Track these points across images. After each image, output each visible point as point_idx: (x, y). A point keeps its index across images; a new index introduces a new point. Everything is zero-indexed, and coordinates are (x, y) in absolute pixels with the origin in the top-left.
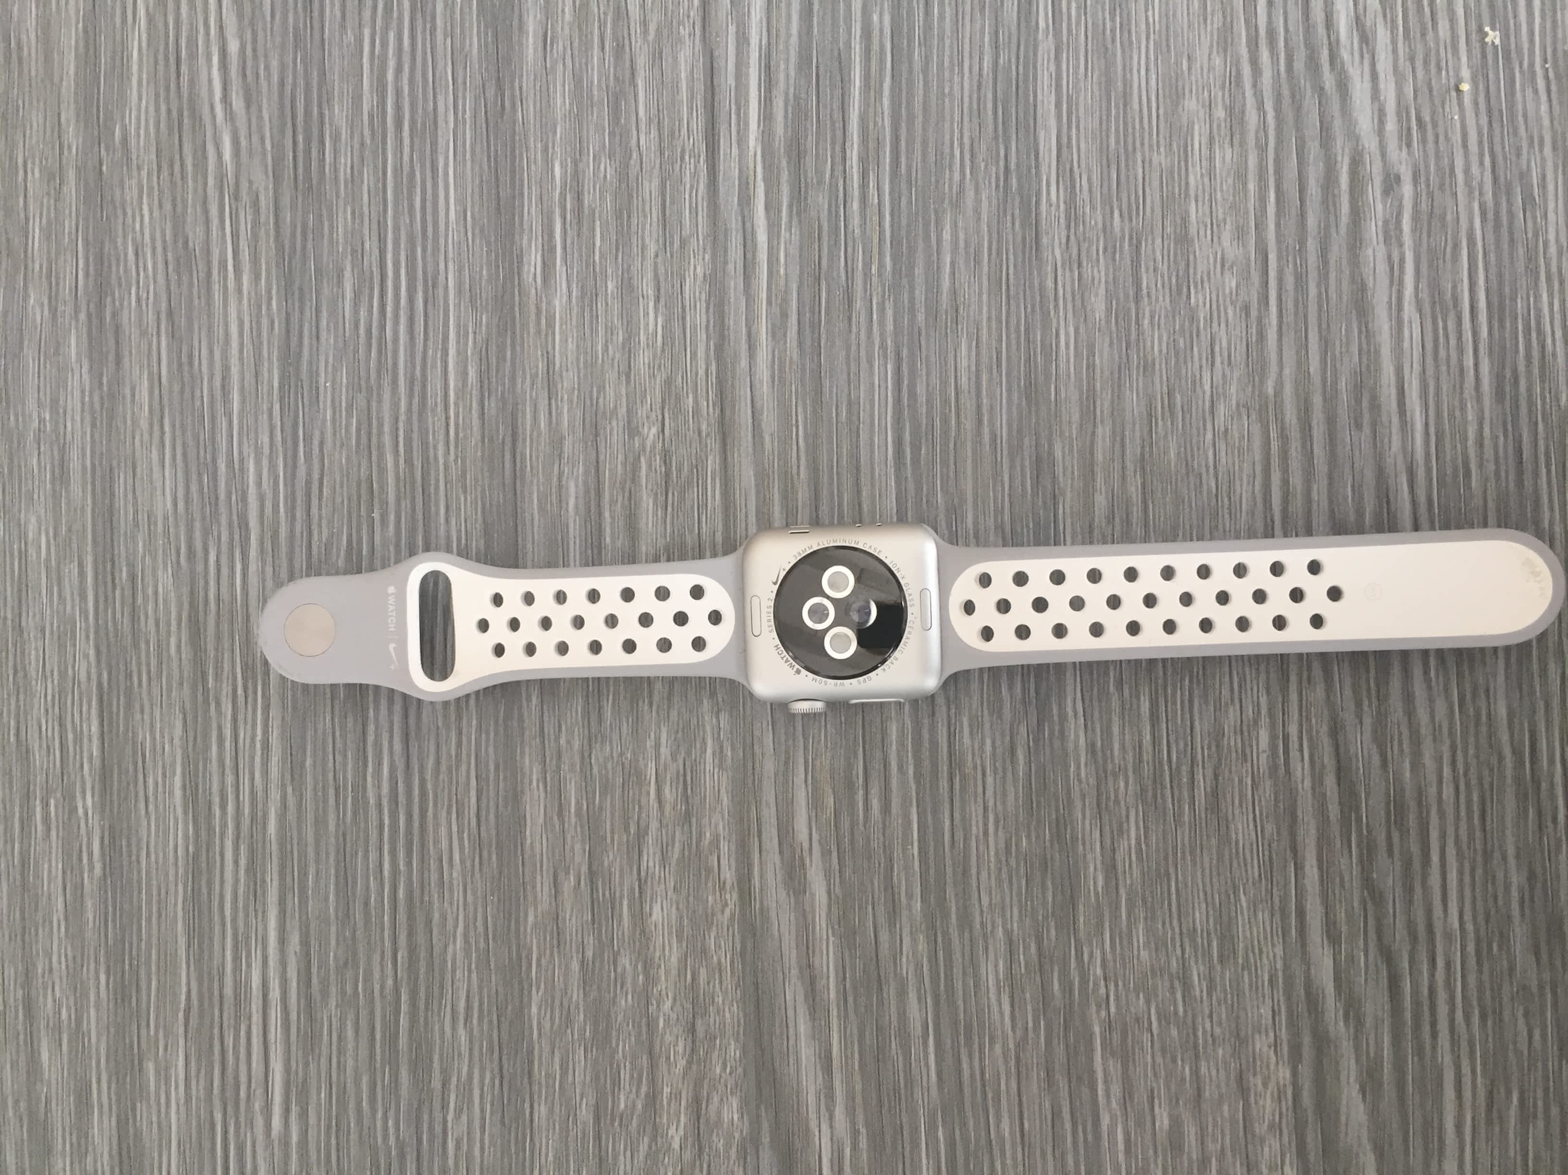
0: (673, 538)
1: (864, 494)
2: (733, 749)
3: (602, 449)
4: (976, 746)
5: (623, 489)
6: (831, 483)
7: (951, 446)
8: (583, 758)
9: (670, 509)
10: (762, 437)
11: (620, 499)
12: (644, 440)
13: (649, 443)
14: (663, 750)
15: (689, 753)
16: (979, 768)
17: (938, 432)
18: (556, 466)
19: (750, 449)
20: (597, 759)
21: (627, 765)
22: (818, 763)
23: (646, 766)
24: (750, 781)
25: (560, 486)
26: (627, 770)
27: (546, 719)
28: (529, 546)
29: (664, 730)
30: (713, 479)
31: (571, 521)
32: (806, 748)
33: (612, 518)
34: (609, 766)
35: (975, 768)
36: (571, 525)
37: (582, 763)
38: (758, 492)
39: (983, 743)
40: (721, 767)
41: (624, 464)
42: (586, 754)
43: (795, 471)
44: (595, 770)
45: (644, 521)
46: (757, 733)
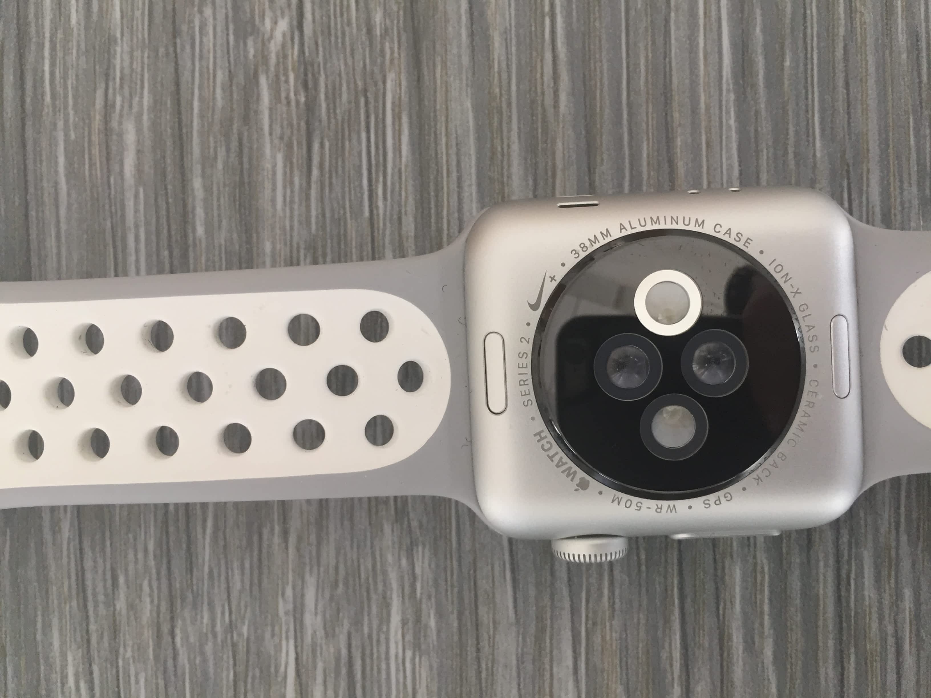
0: (322, 226)
1: (679, 142)
2: (440, 615)
3: (186, 62)
4: (886, 602)
5: (227, 136)
6: (617, 122)
7: (839, 53)
8: (159, 636)
9: (315, 172)
10: (487, 38)
11: (222, 153)
12: (264, 44)
13: (274, 47)
14: (309, 619)
15: (357, 623)
16: (891, 641)
17: (813, 29)
18: (100, 94)
19: (466, 60)
20: (186, 637)
21: (242, 647)
22: (597, 640)
23: (278, 648)
24: (472, 673)
25: (107, 130)
26: (241, 655)
27: (88, 564)
28: (51, 243)
29: (311, 581)
30: (397, 117)
31: (129, 195)
32: (574, 611)
33: (208, 189)
34: (209, 648)
35: (884, 639)
36: (130, 204)
37: (158, 645)
38: (480, 139)
39: (898, 596)
40: (417, 646)
41: (228, 88)
42: (165, 628)
43: (549, 101)
44: (183, 658)
45: (267, 193)
46: (484, 584)
